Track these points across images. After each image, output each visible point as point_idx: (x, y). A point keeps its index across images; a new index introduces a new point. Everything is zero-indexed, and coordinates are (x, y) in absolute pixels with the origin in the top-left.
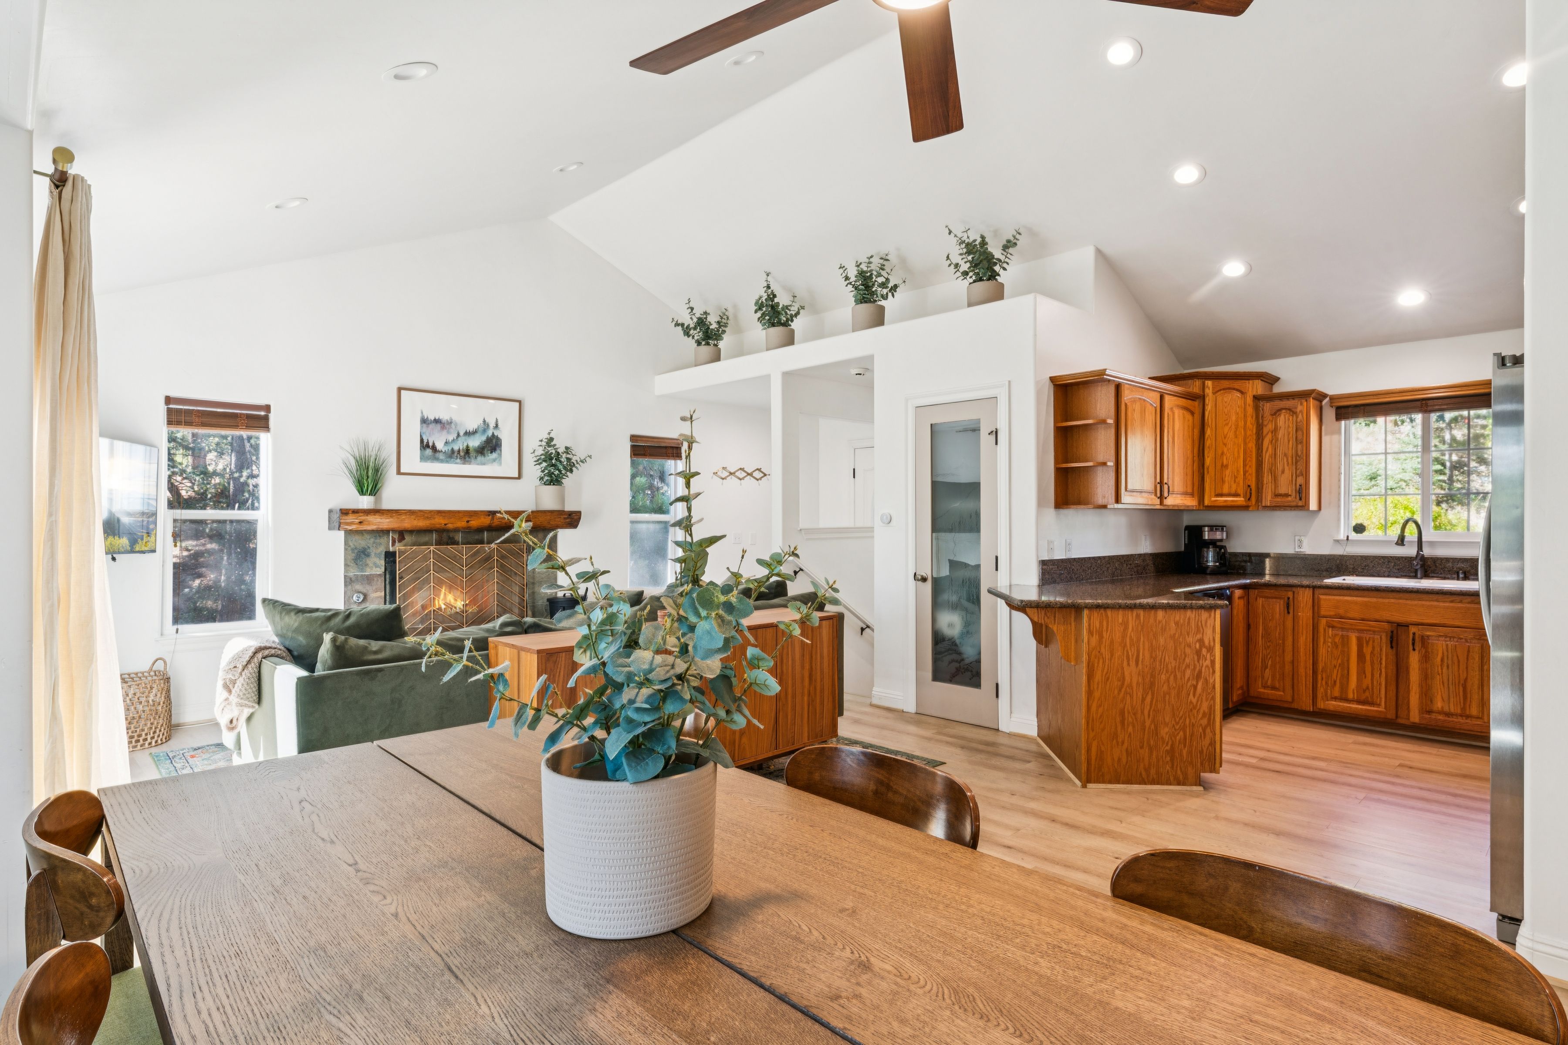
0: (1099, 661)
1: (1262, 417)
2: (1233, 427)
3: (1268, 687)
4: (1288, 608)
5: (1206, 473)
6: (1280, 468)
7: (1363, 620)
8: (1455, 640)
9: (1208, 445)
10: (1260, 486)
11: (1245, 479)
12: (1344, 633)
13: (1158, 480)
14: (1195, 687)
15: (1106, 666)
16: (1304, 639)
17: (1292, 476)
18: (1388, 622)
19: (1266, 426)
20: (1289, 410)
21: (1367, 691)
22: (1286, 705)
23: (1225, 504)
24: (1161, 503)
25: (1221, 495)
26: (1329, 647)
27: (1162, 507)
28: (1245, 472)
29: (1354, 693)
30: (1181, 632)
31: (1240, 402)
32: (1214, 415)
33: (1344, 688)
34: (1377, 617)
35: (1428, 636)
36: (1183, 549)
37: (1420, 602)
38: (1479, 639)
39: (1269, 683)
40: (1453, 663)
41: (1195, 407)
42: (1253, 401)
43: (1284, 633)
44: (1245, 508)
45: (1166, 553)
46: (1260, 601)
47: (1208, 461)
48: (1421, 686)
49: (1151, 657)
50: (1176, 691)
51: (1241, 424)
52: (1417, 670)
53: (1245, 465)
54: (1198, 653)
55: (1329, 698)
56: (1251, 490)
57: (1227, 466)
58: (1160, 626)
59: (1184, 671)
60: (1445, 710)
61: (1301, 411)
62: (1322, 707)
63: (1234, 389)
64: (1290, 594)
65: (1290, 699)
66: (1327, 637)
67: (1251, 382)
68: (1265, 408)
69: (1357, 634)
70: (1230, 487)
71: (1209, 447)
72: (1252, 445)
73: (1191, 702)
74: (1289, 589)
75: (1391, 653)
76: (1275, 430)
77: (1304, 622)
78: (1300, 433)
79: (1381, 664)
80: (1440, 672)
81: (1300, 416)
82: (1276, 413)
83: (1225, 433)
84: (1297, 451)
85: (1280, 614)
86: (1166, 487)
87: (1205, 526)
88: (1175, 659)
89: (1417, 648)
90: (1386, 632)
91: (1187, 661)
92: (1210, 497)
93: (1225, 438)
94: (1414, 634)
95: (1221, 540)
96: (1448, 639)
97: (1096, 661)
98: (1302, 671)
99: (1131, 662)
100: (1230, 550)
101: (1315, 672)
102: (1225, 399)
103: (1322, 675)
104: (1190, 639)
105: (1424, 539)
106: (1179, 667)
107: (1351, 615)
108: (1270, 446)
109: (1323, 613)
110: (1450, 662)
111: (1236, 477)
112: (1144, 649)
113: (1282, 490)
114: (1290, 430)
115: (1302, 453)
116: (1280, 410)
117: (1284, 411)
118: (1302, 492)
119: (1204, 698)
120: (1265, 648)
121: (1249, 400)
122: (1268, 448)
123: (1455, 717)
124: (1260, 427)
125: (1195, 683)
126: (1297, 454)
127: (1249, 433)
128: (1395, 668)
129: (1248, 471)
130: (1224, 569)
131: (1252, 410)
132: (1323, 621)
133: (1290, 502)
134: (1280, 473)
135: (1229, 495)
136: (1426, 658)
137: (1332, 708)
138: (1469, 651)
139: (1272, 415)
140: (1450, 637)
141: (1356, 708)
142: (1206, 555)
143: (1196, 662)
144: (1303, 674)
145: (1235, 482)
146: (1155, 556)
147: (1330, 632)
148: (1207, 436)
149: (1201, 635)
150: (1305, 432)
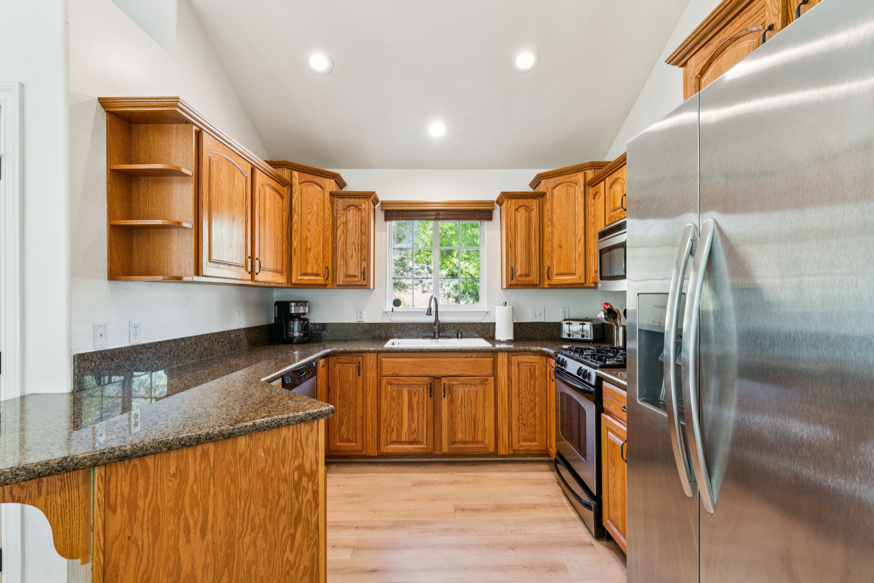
0: (128, 554)
1: (337, 210)
2: (315, 216)
3: (344, 440)
4: (359, 371)
5: (293, 253)
6: (350, 254)
7: (412, 376)
8: (469, 386)
9: (295, 229)
10: (335, 269)
11: (324, 261)
12: (399, 389)
13: (249, 254)
14: (293, 537)
15: (145, 560)
16: (371, 397)
17: (358, 261)
18: (428, 376)
19: (339, 218)
20: (356, 206)
21: (415, 433)
22: (357, 454)
23: (308, 282)
24: (252, 279)
25: (305, 274)
26: (388, 400)
27: (253, 283)
28: (324, 256)
29: (406, 436)
30: (273, 462)
31: (320, 196)
32: (300, 203)
33: (399, 434)
34: (421, 373)
35: (453, 385)
36: (273, 322)
37: (448, 359)
38: (482, 384)
39: (345, 437)
40: (468, 403)
41: (284, 192)
42: (330, 196)
43: (356, 393)
44: (323, 286)
45: (259, 326)
46: (338, 366)
47: (295, 243)
48: (449, 424)
49: (228, 514)
50: (266, 554)
51: (321, 214)
52: (446, 412)
53: (324, 250)
54: (297, 486)
55: (389, 443)
56: (328, 271)
57: (310, 249)
58: (242, 460)
59: (278, 519)
60: (463, 440)
61: (364, 209)
62: (384, 451)
63: (316, 183)
64: (360, 359)
65: (361, 449)
66: (387, 390)
67: (328, 180)
68: (338, 203)
69: (407, 389)
70: (313, 268)
71: (296, 231)
72: (329, 233)
73: (288, 561)
74: (359, 354)
75: (430, 400)
76: (346, 223)
77: (371, 382)
78: (363, 226)
79: (424, 410)
80: (460, 412)
81: (364, 212)
82: (346, 208)
83: (309, 220)
84: (361, 241)
85: (353, 377)
86: (257, 262)
87: (292, 302)
88: (265, 506)
89: (446, 395)
90: (427, 385)
91: (282, 502)
92: (297, 276)
93: (309, 224)
94: (444, 384)
95: (304, 314)
96: (464, 386)
97: (123, 556)
98: (369, 423)
99: (192, 536)
100: (311, 321)
101: (379, 423)
102: (309, 191)
103: (384, 424)
104: (286, 470)
105: (439, 310)
106: (270, 516)
107: (403, 373)
108: (342, 236)
109: (384, 373)
110: (466, 403)
111: (317, 260)
112: (215, 507)
113: (351, 272)
114: (357, 223)
115: (365, 242)
116: (349, 206)
117: (352, 207)
118: (365, 274)
119: (305, 548)
120: (342, 407)
121: (327, 195)
122: (340, 237)
123: (469, 444)
124: (334, 219)
125: (292, 531)
126: (362, 243)
127: (327, 223)
128: (432, 412)
129: (326, 255)
130: (306, 338)
131: (329, 203)
132: (385, 379)
133: (357, 281)
134: (349, 258)
135: (312, 274)
136: (451, 402)
137: (391, 451)
138: (477, 394)
139: (344, 210)
140: (466, 384)
141: (408, 448)
142: (292, 327)
143: (294, 501)
144: (370, 425)
145: (316, 264)
146: (248, 330)
147: (389, 388)
148: (294, 222)
149: (301, 460)
150: (367, 225)
